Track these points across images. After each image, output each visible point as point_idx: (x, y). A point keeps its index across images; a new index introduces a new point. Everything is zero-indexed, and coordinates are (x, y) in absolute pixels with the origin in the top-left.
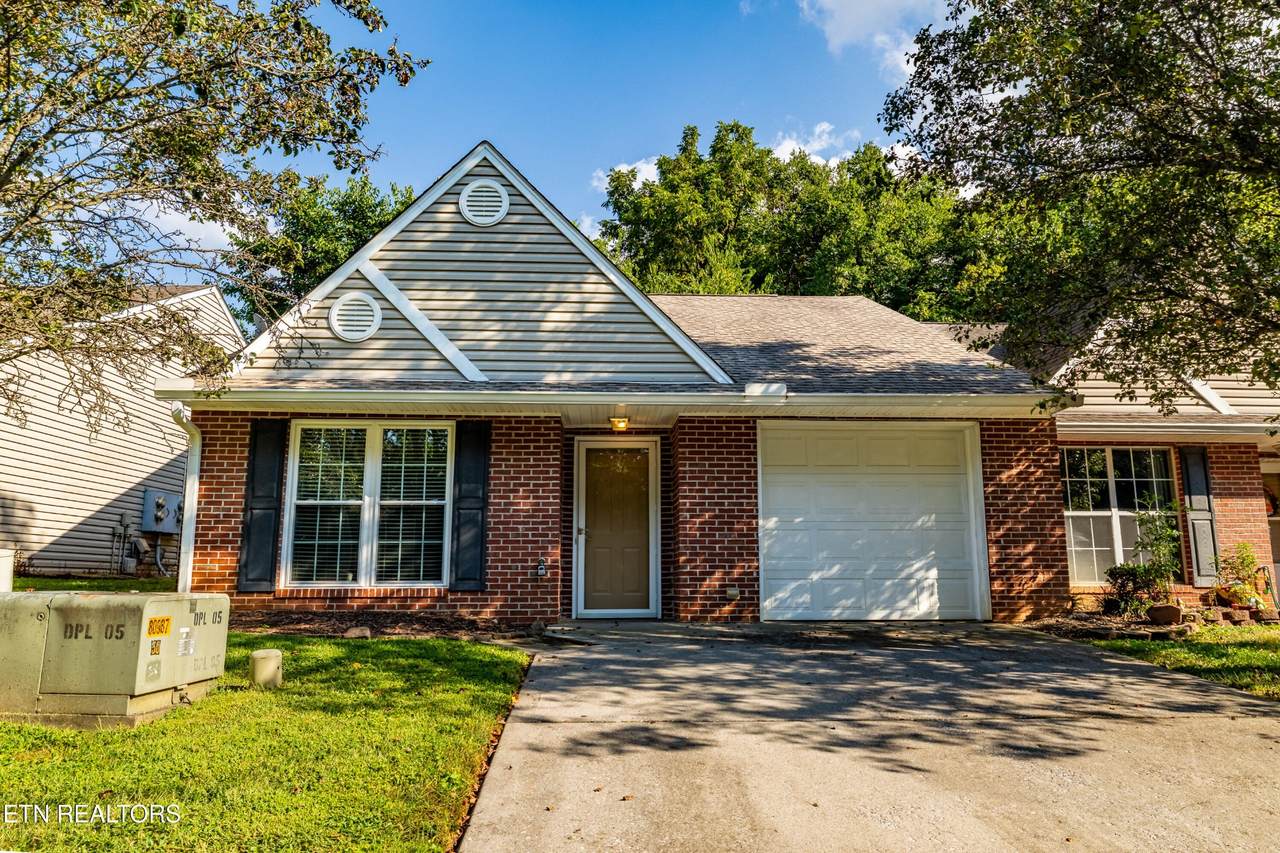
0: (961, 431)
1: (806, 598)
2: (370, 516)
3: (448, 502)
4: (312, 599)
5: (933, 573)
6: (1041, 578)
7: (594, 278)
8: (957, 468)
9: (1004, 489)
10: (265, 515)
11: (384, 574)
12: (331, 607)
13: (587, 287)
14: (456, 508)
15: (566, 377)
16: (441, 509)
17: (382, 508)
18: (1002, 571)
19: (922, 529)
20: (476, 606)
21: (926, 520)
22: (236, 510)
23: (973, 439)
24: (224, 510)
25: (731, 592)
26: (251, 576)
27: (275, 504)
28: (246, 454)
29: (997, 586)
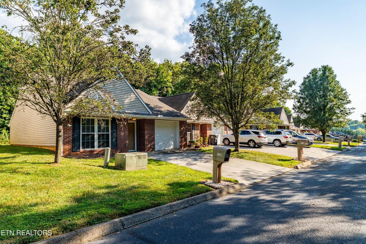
0: (176, 122)
1: (158, 147)
2: (96, 136)
3: (110, 133)
4: (88, 152)
5: (173, 142)
6: (185, 143)
7: (133, 94)
8: (175, 127)
9: (182, 131)
10: (77, 136)
11: (99, 147)
12: (91, 153)
13: (132, 95)
14: (112, 134)
15: (129, 111)
16: (109, 134)
17: (98, 134)
18: (181, 142)
19: (172, 136)
20: (116, 151)
21: (172, 135)
22: (70, 135)
23: (178, 124)
24: (68, 135)
25: (152, 146)
26: (75, 149)
27: (79, 134)
28: (72, 124)
29: (180, 144)
